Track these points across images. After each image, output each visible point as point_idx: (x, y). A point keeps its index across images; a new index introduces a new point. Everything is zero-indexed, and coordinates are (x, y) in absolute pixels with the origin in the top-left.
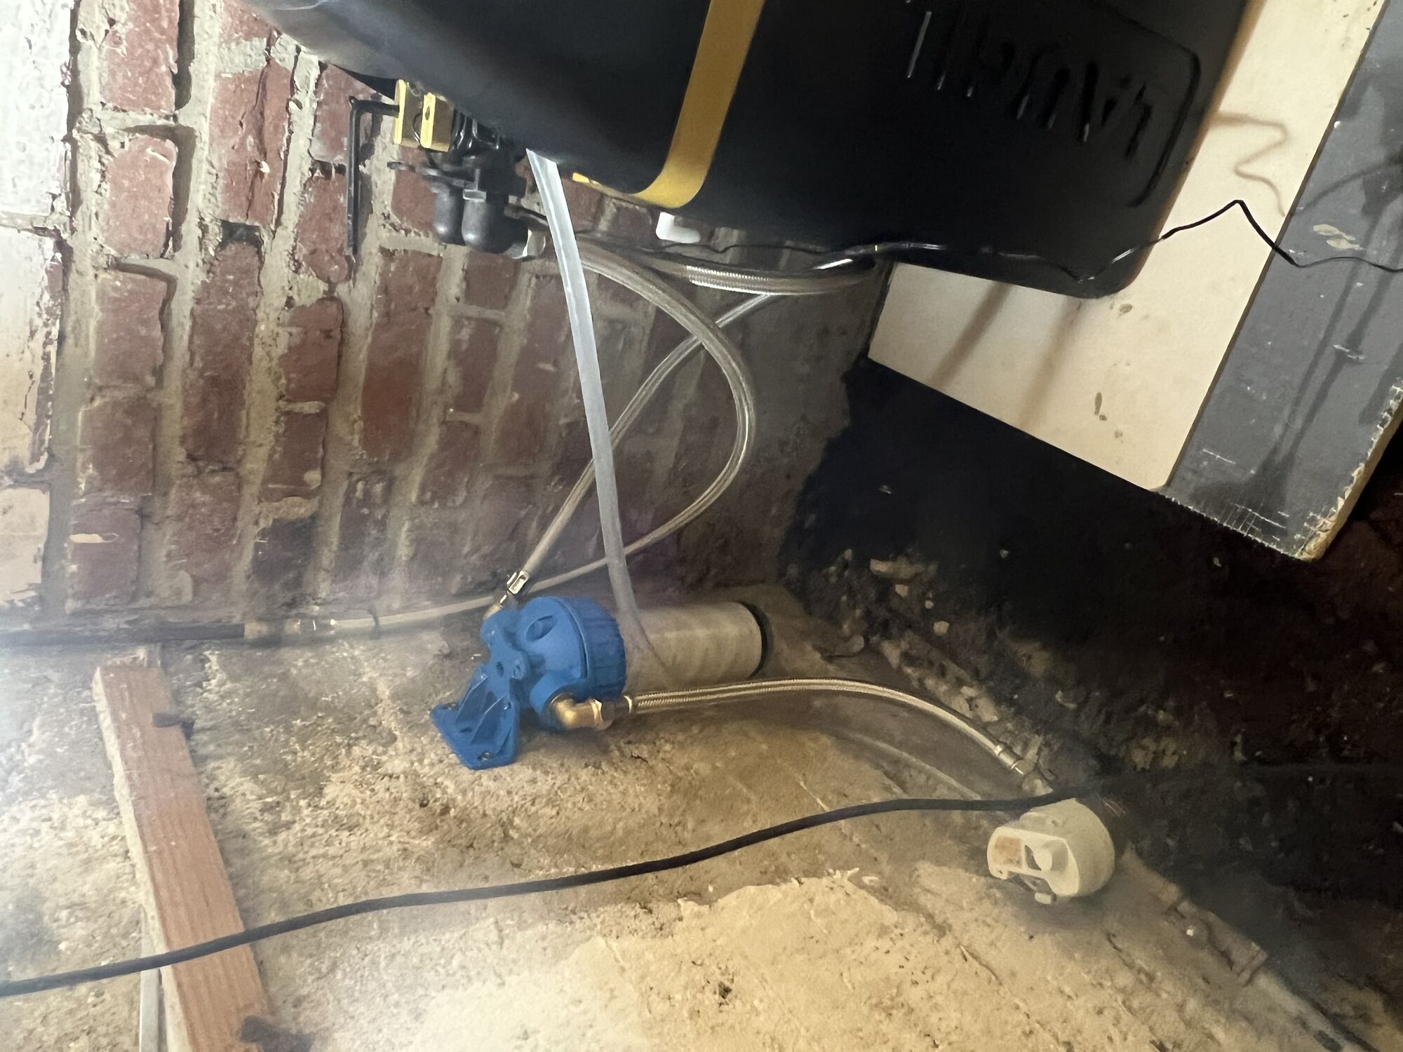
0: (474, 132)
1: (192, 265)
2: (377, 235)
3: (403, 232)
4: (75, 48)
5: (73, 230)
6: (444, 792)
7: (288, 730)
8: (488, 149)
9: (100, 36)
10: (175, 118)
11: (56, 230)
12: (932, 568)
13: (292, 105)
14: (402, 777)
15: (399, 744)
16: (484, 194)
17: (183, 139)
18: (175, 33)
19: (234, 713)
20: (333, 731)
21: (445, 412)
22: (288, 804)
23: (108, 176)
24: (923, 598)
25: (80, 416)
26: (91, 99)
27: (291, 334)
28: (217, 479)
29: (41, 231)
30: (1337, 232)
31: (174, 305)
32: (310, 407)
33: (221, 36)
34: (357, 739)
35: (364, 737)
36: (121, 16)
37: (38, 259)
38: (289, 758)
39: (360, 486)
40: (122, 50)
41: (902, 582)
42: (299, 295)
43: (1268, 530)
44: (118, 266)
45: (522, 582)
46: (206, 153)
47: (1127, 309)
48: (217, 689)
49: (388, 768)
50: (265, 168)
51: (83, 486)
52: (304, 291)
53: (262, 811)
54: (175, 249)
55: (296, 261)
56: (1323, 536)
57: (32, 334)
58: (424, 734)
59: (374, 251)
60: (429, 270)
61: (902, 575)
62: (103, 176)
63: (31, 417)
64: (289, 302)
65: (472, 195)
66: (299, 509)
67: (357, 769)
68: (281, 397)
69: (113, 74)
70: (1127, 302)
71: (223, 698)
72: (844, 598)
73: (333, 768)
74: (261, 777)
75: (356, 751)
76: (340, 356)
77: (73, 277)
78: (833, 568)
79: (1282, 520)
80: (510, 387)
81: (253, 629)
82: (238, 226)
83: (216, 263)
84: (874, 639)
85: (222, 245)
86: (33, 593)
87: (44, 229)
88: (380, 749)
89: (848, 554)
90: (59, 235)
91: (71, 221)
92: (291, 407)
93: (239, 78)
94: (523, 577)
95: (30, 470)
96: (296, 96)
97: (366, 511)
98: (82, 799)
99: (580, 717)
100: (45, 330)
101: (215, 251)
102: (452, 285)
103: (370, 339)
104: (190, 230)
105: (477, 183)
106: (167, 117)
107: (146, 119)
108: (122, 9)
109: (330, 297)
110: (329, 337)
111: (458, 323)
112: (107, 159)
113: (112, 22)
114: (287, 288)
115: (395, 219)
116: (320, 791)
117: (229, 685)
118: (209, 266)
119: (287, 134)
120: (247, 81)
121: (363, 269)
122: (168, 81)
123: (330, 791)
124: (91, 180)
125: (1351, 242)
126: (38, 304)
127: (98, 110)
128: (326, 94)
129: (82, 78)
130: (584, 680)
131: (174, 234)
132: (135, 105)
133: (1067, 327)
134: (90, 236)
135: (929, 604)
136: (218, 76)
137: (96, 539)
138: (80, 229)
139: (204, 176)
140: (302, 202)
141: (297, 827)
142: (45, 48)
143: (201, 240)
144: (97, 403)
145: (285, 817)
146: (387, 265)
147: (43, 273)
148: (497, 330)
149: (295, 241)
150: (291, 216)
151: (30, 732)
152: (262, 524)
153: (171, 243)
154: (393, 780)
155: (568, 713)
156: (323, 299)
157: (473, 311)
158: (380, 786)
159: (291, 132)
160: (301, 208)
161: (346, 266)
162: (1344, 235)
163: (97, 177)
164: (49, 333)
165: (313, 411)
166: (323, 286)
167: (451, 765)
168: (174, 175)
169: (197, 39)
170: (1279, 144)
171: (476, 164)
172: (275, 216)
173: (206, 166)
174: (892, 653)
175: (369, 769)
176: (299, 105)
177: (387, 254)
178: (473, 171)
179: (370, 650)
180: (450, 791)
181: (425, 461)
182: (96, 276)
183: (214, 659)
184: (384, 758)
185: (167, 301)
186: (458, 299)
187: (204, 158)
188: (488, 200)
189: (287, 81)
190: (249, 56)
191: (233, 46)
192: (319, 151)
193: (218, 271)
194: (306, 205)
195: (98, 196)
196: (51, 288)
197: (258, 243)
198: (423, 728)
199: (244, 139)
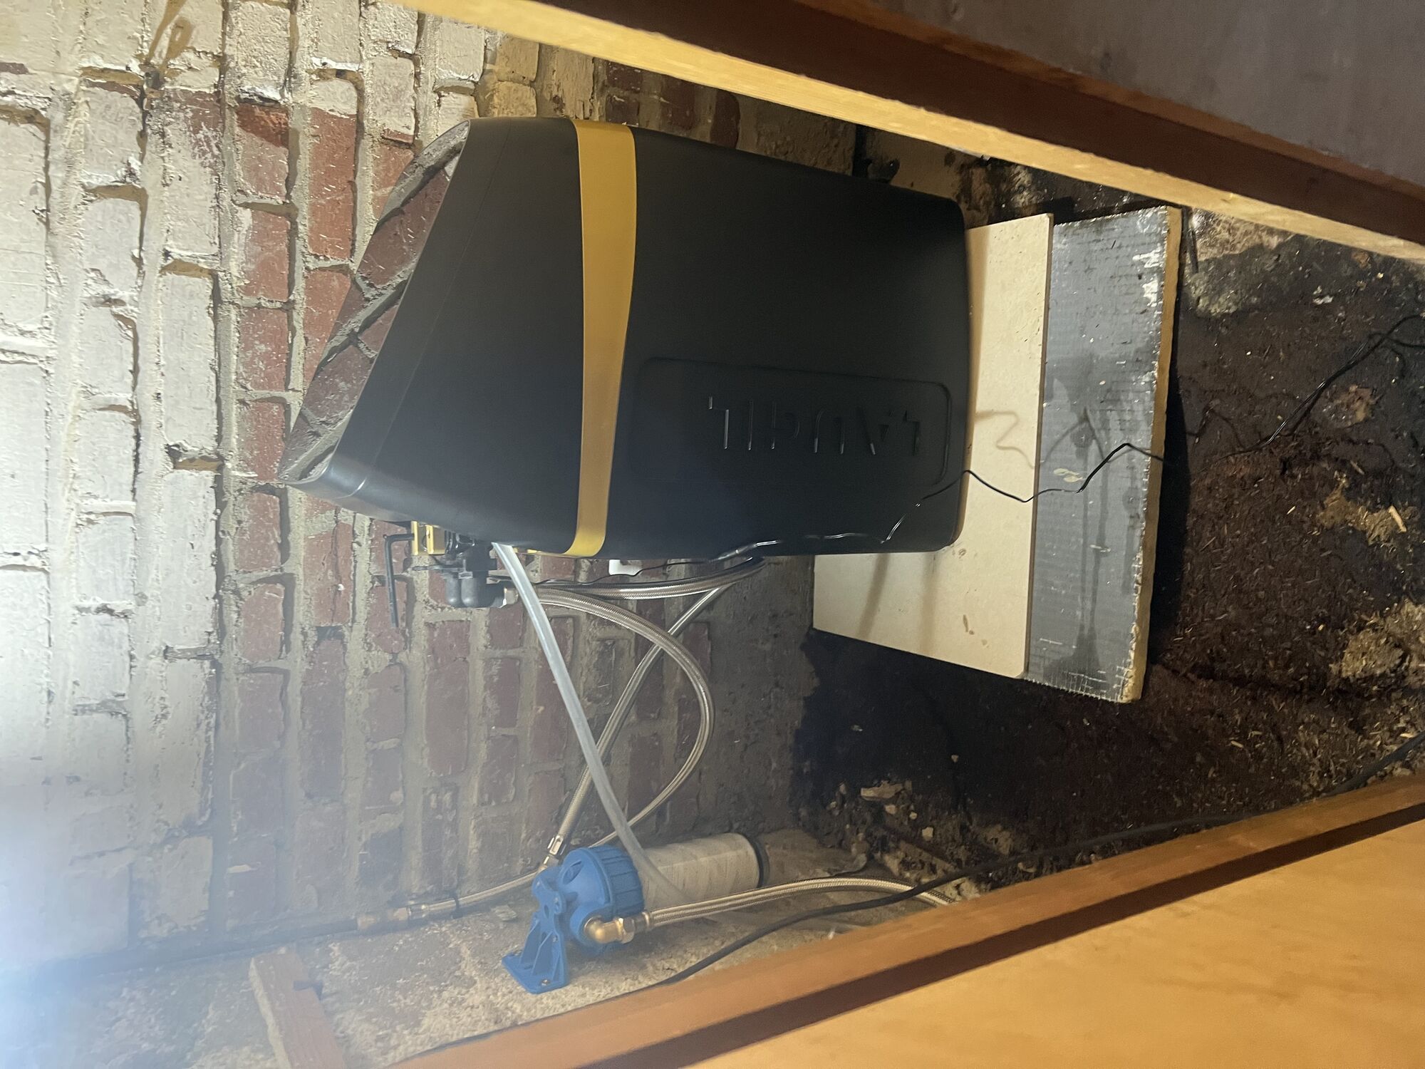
0: (458, 539)
1: (299, 660)
2: (422, 614)
3: (439, 610)
4: (219, 541)
5: (222, 652)
6: (513, 1012)
7: (394, 986)
8: (469, 547)
9: (233, 532)
10: (282, 569)
11: (211, 655)
12: (908, 784)
13: (355, 545)
14: (481, 1007)
15: (478, 985)
16: (471, 573)
17: (287, 581)
18: (278, 520)
19: (353, 981)
20: (428, 983)
21: (489, 730)
22: (395, 1035)
23: (242, 613)
24: (907, 812)
25: (231, 777)
26: (230, 570)
27: (370, 694)
28: (328, 808)
29: (201, 657)
30: (1067, 471)
31: (289, 689)
32: (390, 743)
33: (306, 515)
34: (446, 986)
35: (451, 984)
36: (245, 518)
37: (201, 675)
38: (395, 1004)
39: (433, 797)
40: (246, 537)
41: (888, 802)
42: (373, 666)
43: (1097, 687)
44: (251, 670)
45: (559, 844)
46: (302, 587)
47: (963, 552)
48: (339, 968)
49: (470, 1002)
50: (342, 587)
51: (235, 829)
52: (375, 662)
53: (376, 1041)
54: (288, 651)
55: (368, 644)
56: (1131, 682)
57: (198, 725)
58: (497, 976)
59: (422, 626)
60: (461, 631)
61: (887, 796)
62: (239, 615)
63: (199, 783)
64: (367, 672)
65: (463, 576)
66: (388, 823)
67: (446, 1005)
68: (368, 740)
69: (241, 552)
70: (962, 547)
71: (344, 973)
72: (848, 826)
73: (428, 1008)
74: (374, 1020)
75: (445, 994)
76: (406, 703)
77: (223, 683)
78: (833, 804)
79: (1102, 677)
80: (534, 703)
81: (364, 921)
82: (326, 628)
83: (315, 655)
84: (878, 855)
85: (318, 643)
86: (203, 919)
87: (204, 655)
88: (464, 991)
89: (842, 788)
90: (213, 658)
91: (220, 647)
92: (375, 746)
93: (319, 537)
94: (559, 840)
95: (199, 823)
96: (357, 540)
97: (439, 817)
98: (246, 1049)
99: (607, 933)
100: (207, 721)
101: (314, 647)
102: (480, 638)
103: (426, 687)
104: (296, 638)
105: (464, 568)
106: (276, 570)
107: (264, 573)
108: (245, 513)
109: (394, 662)
110: (396, 691)
111: (488, 662)
112: (241, 603)
113: (240, 522)
114: (364, 663)
115: (433, 602)
116: (418, 1024)
117: (348, 964)
118: (309, 658)
119: (353, 563)
120: (324, 537)
121: (415, 639)
122: (276, 549)
123: (426, 1022)
124: (232, 618)
125: (1078, 476)
126: (201, 704)
127: (233, 574)
128: (376, 533)
129: (224, 558)
130: (607, 905)
131: (286, 642)
132: (256, 567)
133: (931, 573)
134: (232, 655)
135: (913, 815)
136: (306, 538)
137: (246, 868)
138: (226, 651)
139: (302, 601)
140: (368, 604)
141: (401, 1048)
142: (201, 546)
143: (303, 642)
144: (243, 766)
145: (393, 1042)
146: (431, 635)
147: (204, 684)
148: (518, 664)
149: (366, 629)
150: (362, 615)
151: (207, 1013)
152: (364, 839)
153: (284, 648)
154: (474, 1009)
155: (598, 932)
156: (389, 666)
157: (498, 653)
158: (463, 1014)
159: (356, 562)
160: (368, 608)
161: (403, 639)
162: (1071, 472)
163: (235, 616)
164: (209, 723)
165: (393, 746)
166: (388, 657)
167: (520, 993)
168: (283, 604)
169: (292, 520)
170: (1016, 424)
171: (463, 558)
172: (351, 617)
173: (303, 595)
174: (892, 863)
175: (455, 1005)
176: (359, 544)
177: (430, 626)
178: (462, 562)
179: (455, 925)
180: (518, 1011)
181: (479, 770)
182: (238, 679)
183: (336, 948)
184: (467, 996)
185: (284, 688)
186: (486, 647)
187: (301, 589)
188: (474, 576)
189: (350, 532)
190: (325, 522)
191: (314, 519)
192: (375, 569)
193: (317, 661)
194: (371, 606)
195: (236, 628)
196: (209, 693)
197: (341, 636)
198: (497, 973)
199: (326, 573)
